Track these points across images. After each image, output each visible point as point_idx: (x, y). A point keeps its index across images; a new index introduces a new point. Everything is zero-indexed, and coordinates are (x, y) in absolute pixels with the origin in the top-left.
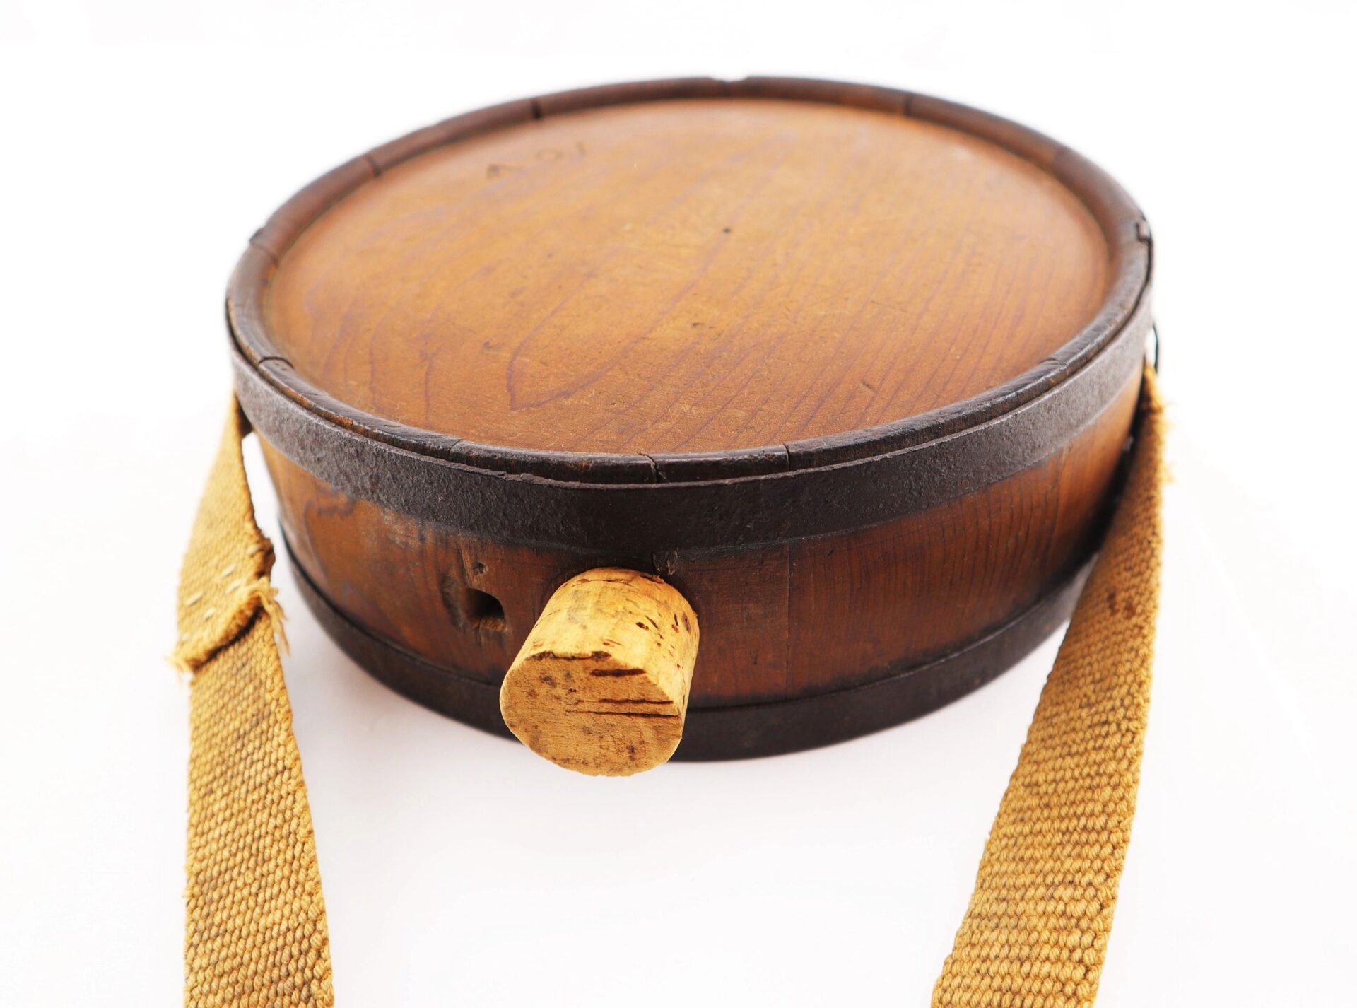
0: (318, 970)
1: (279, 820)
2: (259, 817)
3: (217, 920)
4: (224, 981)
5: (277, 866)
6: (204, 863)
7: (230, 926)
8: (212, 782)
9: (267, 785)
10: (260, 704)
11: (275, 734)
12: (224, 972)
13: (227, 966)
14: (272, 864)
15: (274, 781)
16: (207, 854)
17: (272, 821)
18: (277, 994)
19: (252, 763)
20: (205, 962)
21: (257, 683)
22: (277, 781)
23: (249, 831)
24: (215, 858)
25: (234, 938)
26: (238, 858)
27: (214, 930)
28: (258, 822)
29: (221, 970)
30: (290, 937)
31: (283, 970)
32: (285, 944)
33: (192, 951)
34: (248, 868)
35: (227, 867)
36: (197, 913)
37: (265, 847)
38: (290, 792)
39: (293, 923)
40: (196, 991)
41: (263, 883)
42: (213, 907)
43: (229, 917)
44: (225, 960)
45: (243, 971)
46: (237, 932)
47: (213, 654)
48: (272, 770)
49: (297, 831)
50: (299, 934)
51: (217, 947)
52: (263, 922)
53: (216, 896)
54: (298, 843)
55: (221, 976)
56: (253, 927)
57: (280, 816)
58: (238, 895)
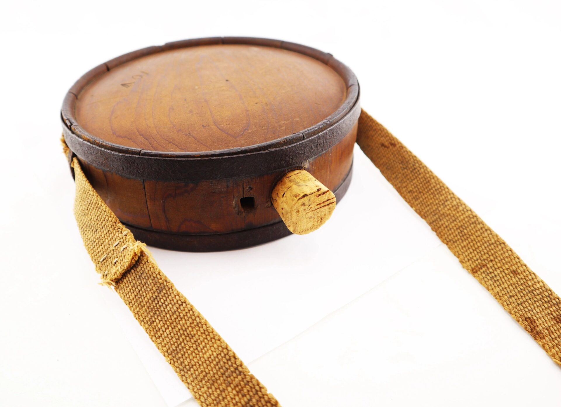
0: (238, 363)
1: (191, 320)
2: (181, 322)
3: (186, 363)
4: (204, 382)
5: (199, 336)
6: (167, 346)
7: (193, 363)
8: (151, 318)
9: (178, 311)
10: (158, 284)
11: (171, 293)
12: (202, 379)
13: (201, 376)
14: (197, 336)
15: (180, 308)
16: (166, 343)
17: (188, 322)
18: (227, 377)
19: (166, 306)
20: (192, 379)
21: (152, 278)
22: (182, 308)
23: (180, 329)
24: (171, 343)
25: (198, 366)
26: (181, 339)
27: (188, 367)
28: (182, 325)
29: (200, 379)
30: (220, 357)
31: (224, 368)
32: (219, 360)
33: (184, 378)
34: (187, 341)
35: (178, 344)
36: (176, 364)
37: (190, 332)
38: (189, 309)
39: (218, 352)
40: (195, 390)
41: (197, 344)
42: (182, 360)
43: (191, 360)
44: (199, 375)
45: (209, 375)
46: (197, 364)
47: (124, 275)
48: (177, 305)
49: (201, 322)
50: (222, 354)
51: (193, 372)
52: (205, 356)
53: (180, 355)
54: (203, 326)
55: (201, 381)
56: (203, 360)
57: (190, 319)
58: (189, 352)
